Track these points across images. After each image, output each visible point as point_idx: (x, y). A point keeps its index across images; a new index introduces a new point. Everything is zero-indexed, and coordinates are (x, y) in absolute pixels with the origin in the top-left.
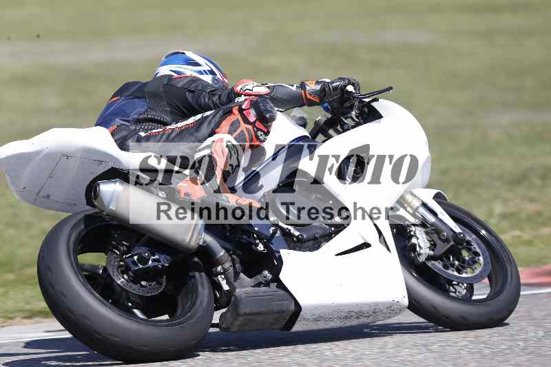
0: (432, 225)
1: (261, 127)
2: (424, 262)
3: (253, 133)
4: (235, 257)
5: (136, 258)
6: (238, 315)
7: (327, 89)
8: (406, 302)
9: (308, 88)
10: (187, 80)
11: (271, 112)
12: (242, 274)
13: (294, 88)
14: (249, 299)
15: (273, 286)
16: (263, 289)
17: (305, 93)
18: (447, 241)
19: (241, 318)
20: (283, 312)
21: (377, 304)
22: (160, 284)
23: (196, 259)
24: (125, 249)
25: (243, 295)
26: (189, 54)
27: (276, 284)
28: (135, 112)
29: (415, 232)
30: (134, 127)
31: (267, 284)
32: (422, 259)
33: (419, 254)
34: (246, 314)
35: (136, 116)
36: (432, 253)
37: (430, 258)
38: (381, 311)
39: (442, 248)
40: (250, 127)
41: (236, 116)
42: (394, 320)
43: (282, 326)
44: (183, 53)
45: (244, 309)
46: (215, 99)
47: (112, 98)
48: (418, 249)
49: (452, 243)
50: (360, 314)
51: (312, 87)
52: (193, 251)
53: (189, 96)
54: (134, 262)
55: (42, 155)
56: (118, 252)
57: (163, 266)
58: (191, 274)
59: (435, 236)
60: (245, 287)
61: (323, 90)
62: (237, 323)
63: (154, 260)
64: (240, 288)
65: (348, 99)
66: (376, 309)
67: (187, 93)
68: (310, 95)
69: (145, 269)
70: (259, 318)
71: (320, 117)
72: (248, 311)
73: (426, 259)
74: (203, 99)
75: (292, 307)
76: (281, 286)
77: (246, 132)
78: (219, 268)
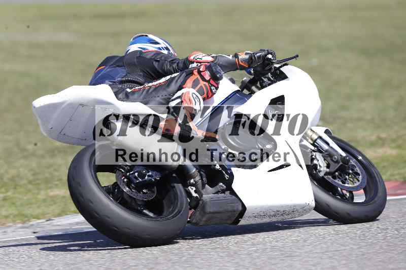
0: (326, 151)
1: (213, 83)
2: (323, 177)
3: (208, 87)
4: (202, 173)
5: (136, 174)
6: (205, 213)
7: (253, 58)
8: (313, 204)
9: (240, 57)
10: (153, 54)
11: (220, 73)
12: (206, 185)
13: (230, 57)
14: (212, 202)
15: (228, 193)
16: (221, 195)
17: (238, 61)
18: (337, 162)
19: (207, 216)
20: (234, 211)
21: (295, 206)
22: (153, 192)
23: (174, 175)
24: (129, 168)
25: (208, 200)
26: (151, 36)
27: (229, 192)
28: (118, 76)
29: (315, 156)
30: (121, 86)
31: (223, 192)
32: (321, 174)
33: (320, 171)
34: (210, 213)
35: (119, 79)
36: (328, 170)
37: (326, 174)
38: (297, 210)
39: (335, 167)
40: (207, 84)
41: (196, 76)
42: (306, 217)
43: (233, 221)
44: (147, 36)
45: (209, 209)
46: (175, 65)
47: (98, 68)
48: (318, 168)
49: (341, 163)
50: (284, 213)
51: (243, 56)
52: (176, 168)
53: (156, 64)
54: (135, 177)
55: (65, 104)
56: (123, 171)
57: (155, 179)
58: (172, 185)
59: (329, 159)
60: (209, 194)
61: (251, 58)
62: (204, 219)
63: (149, 176)
64: (206, 194)
65: (268, 64)
66: (294, 210)
67: (154, 63)
68: (242, 62)
69: (143, 181)
70: (218, 216)
71: (245, 78)
72: (211, 211)
73: (325, 175)
74: (166, 66)
75: (240, 208)
76: (233, 193)
77: (204, 87)
78: (192, 181)
